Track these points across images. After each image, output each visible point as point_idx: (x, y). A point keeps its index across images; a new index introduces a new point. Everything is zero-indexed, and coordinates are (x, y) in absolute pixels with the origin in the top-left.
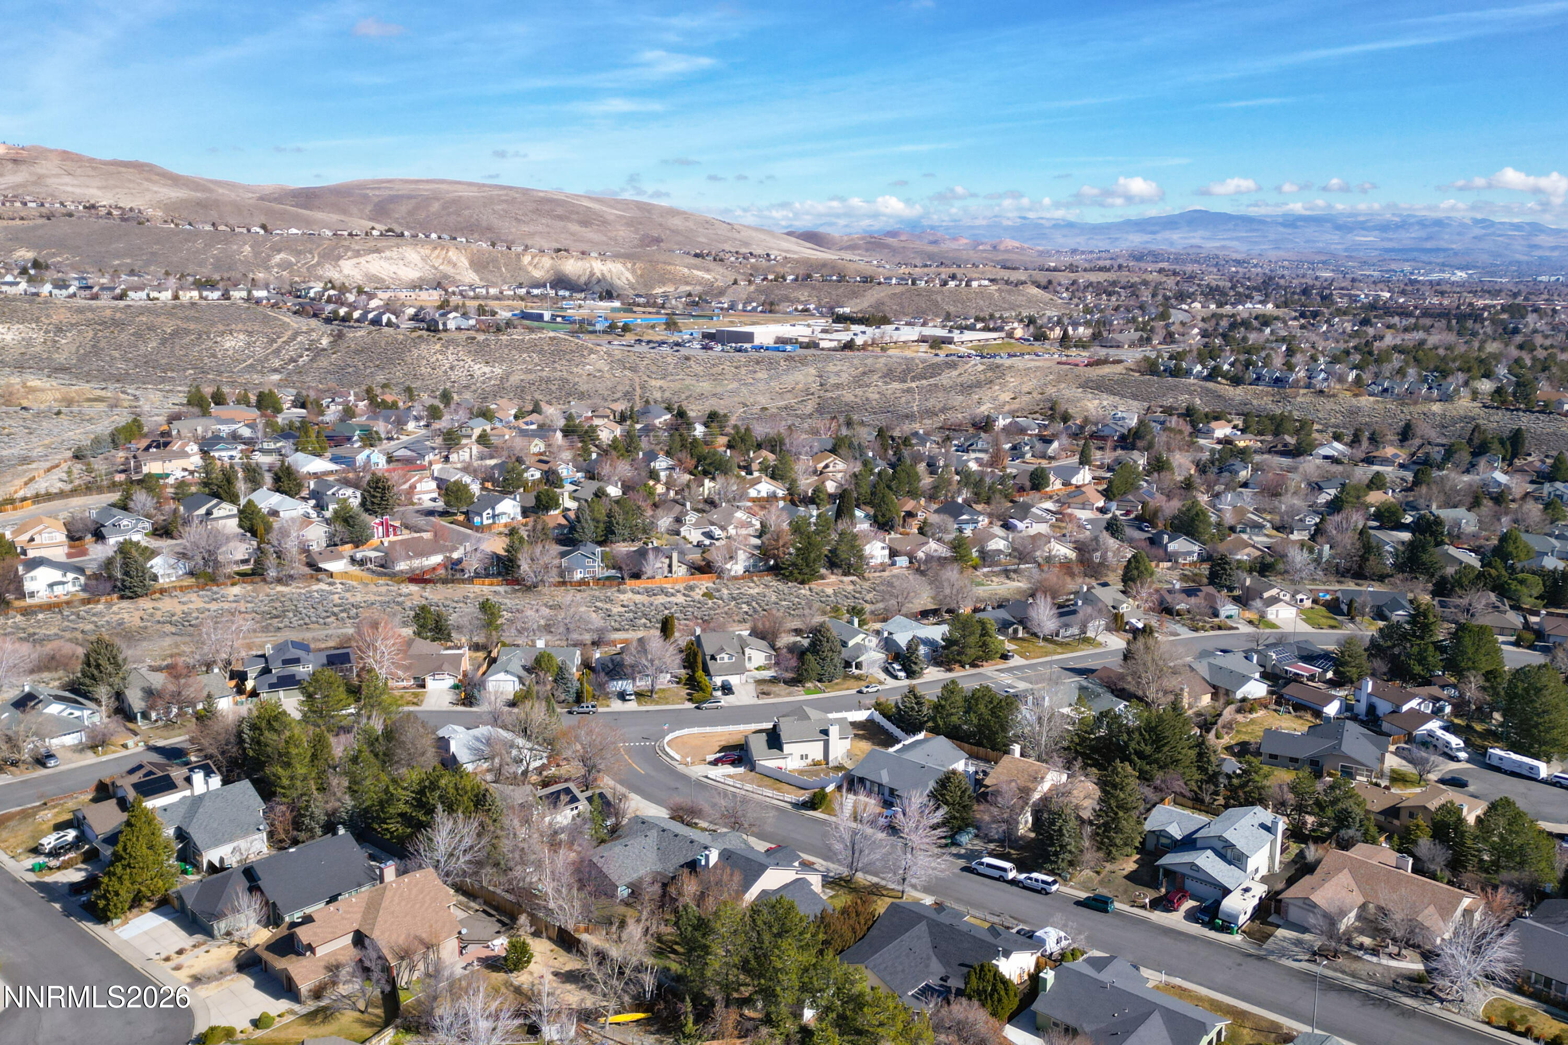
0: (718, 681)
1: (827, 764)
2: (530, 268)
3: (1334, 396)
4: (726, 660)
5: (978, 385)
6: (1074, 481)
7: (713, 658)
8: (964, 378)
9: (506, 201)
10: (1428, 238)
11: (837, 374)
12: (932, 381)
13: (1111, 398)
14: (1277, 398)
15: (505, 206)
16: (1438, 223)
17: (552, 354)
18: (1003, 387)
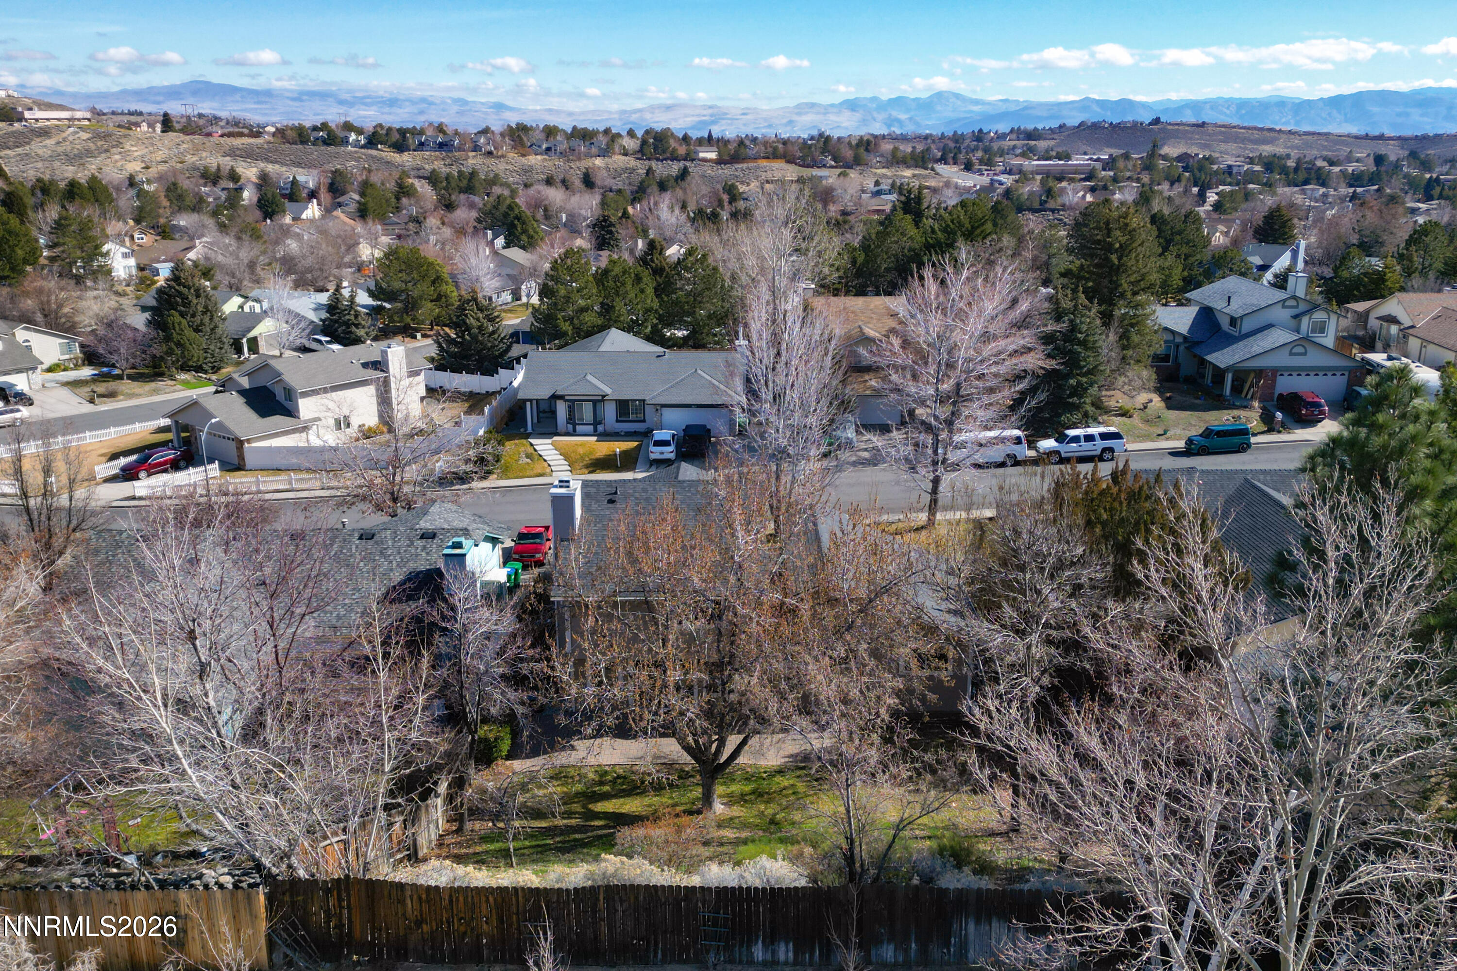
1: (391, 430)
3: (503, 156)
5: (89, 153)
6: (304, 216)
8: (66, 147)
10: (421, 112)
12: (19, 150)
13: (273, 166)
14: (448, 161)
16: (423, 100)
18: (126, 156)
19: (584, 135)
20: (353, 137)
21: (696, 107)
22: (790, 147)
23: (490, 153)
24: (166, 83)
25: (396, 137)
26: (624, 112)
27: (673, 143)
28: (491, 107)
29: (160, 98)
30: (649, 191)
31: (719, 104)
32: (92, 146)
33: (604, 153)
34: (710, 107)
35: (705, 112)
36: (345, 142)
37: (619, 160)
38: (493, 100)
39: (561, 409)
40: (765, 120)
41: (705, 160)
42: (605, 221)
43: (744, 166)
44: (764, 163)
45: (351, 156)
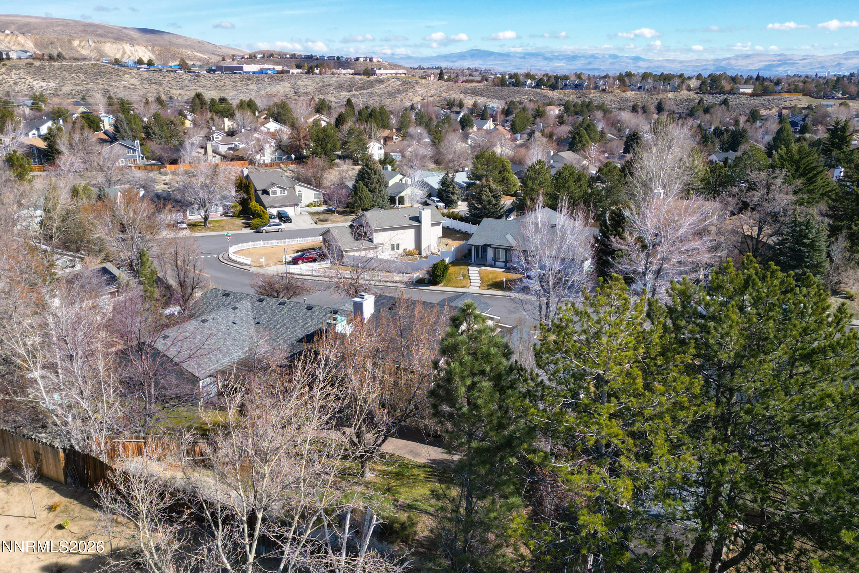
0: (274, 211)
1: (420, 253)
2: (79, 49)
3: (611, 92)
4: (278, 194)
5: (399, 92)
6: (484, 128)
7: (266, 192)
8: (389, 89)
9: (62, 25)
10: (590, 63)
11: (306, 86)
12: (369, 90)
13: (482, 98)
14: (579, 95)
15: (62, 28)
16: (593, 56)
17: (95, 74)
18: (415, 93)
19: (666, 78)
20: (529, 81)
21: (768, 55)
22: (808, 85)
23: (604, 90)
24: (458, 51)
25: (553, 80)
26: (716, 60)
27: (723, 83)
28: (631, 59)
29: (455, 59)
30: (697, 114)
31: (786, 53)
32: (401, 88)
33: (675, 90)
34: (779, 55)
35: (775, 59)
36: (524, 84)
37: (684, 94)
38: (634, 55)
39: (490, 252)
40: (819, 63)
41: (743, 94)
42: (634, 135)
43: (771, 97)
44: (786, 96)
45: (525, 92)
